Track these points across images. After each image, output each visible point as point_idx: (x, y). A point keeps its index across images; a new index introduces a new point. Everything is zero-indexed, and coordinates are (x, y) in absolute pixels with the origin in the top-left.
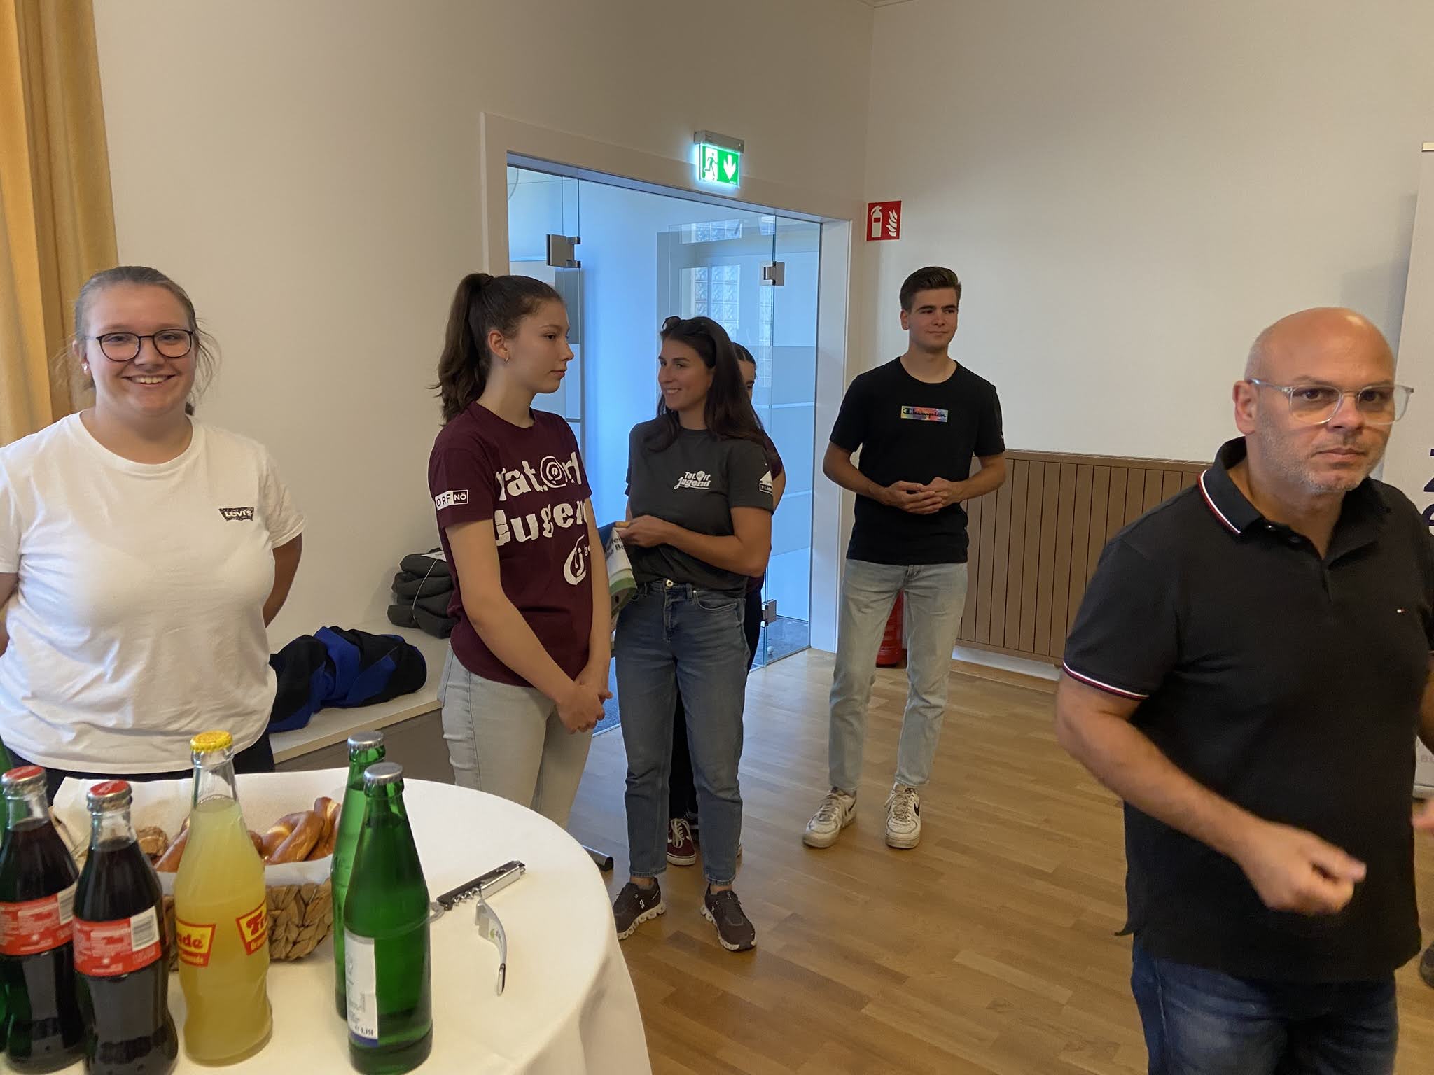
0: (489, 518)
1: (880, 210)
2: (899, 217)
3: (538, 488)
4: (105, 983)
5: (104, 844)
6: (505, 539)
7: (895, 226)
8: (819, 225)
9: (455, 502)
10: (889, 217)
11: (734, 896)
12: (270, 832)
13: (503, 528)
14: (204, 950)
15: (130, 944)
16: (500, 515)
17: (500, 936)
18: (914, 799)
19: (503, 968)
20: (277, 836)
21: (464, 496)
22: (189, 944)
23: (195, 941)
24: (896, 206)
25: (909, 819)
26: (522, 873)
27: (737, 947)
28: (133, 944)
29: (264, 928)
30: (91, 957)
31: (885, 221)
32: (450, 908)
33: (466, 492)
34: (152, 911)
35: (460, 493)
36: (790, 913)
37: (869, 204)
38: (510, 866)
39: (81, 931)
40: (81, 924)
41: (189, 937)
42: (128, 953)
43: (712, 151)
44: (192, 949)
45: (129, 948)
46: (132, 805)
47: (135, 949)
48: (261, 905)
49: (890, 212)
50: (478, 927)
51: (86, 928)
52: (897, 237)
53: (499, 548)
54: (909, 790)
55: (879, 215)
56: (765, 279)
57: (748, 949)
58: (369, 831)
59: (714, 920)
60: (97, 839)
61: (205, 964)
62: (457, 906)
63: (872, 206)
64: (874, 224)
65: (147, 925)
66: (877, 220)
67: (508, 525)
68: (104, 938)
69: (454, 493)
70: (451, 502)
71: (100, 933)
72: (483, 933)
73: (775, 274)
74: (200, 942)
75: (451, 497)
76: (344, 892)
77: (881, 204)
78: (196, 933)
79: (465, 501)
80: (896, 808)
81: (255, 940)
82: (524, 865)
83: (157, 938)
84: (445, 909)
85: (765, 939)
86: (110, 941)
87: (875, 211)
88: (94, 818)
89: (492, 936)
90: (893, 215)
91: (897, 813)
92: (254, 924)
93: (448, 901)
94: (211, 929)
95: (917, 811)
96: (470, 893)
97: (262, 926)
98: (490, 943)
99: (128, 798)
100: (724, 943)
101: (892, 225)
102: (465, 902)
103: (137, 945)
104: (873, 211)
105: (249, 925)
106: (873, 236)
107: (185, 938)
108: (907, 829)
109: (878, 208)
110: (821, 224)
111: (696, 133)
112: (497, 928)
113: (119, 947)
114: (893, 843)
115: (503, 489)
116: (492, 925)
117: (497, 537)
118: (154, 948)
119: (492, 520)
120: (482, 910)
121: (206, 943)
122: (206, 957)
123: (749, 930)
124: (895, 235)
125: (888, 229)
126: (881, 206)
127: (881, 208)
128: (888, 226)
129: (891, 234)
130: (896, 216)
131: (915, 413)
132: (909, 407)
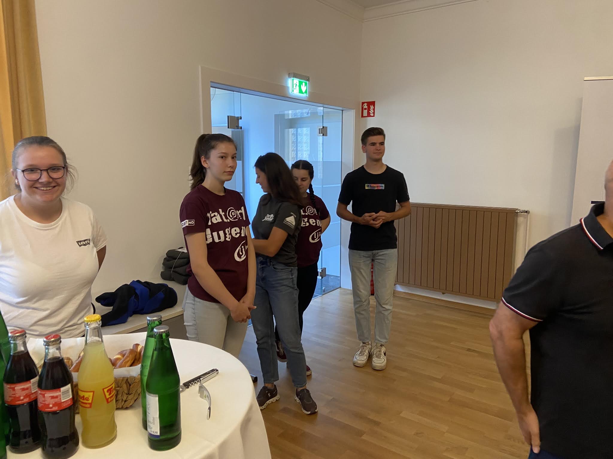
0: (204, 232)
1: (367, 105)
2: (374, 108)
3: (225, 220)
4: (50, 415)
5: (50, 359)
6: (210, 241)
7: (373, 111)
8: (341, 111)
9: (189, 225)
10: (370, 108)
11: (308, 391)
12: (115, 357)
13: (209, 236)
14: (90, 401)
15: (60, 399)
16: (208, 231)
17: (209, 397)
18: (383, 349)
19: (210, 409)
20: (117, 359)
21: (193, 222)
22: (84, 399)
23: (86, 398)
24: (373, 103)
25: (382, 357)
26: (217, 373)
27: (309, 413)
28: (62, 399)
29: (113, 393)
30: (45, 404)
32: (188, 388)
33: (193, 221)
34: (69, 386)
35: (191, 221)
36: (332, 398)
38: (213, 371)
39: (41, 394)
40: (40, 391)
41: (84, 396)
42: (60, 402)
43: (296, 81)
44: (85, 401)
45: (60, 400)
46: (61, 344)
47: (63, 401)
48: (112, 384)
49: (371, 106)
50: (199, 394)
51: (43, 393)
53: (207, 244)
54: (382, 345)
55: (366, 107)
56: (319, 133)
57: (314, 413)
58: (156, 353)
59: (300, 402)
60: (47, 357)
61: (90, 407)
62: (191, 387)
63: (363, 103)
64: (364, 111)
65: (67, 392)
66: (365, 109)
67: (212, 235)
68: (50, 397)
69: (189, 221)
70: (187, 225)
71: (49, 394)
72: (201, 396)
73: (324, 131)
74: (88, 398)
75: (187, 222)
76: (145, 379)
77: (367, 102)
78: (86, 395)
79: (193, 224)
80: (376, 353)
81: (110, 398)
82: (218, 370)
83: (71, 397)
84: (186, 388)
85: (321, 409)
86: (53, 397)
87: (364, 105)
88: (46, 349)
89: (205, 397)
91: (377, 355)
92: (110, 391)
93: (187, 385)
94: (92, 393)
95: (385, 354)
96: (196, 382)
97: (113, 392)
98: (204, 400)
99: (60, 341)
100: (304, 411)
101: (371, 111)
102: (194, 385)
103: (64, 399)
105: (108, 391)
106: (364, 116)
107: (82, 397)
108: (381, 362)
111: (289, 74)
112: (207, 394)
113: (56, 400)
114: (374, 368)
115: (210, 220)
116: (205, 393)
117: (207, 240)
118: (70, 400)
119: (205, 233)
120: (201, 388)
121: (91, 398)
122: (91, 404)
123: (314, 406)
124: (373, 115)
125: (370, 113)
126: (367, 103)
127: (367, 104)
128: (370, 111)
129: (371, 115)
130: (373, 107)
131: (371, 186)
132: (368, 184)
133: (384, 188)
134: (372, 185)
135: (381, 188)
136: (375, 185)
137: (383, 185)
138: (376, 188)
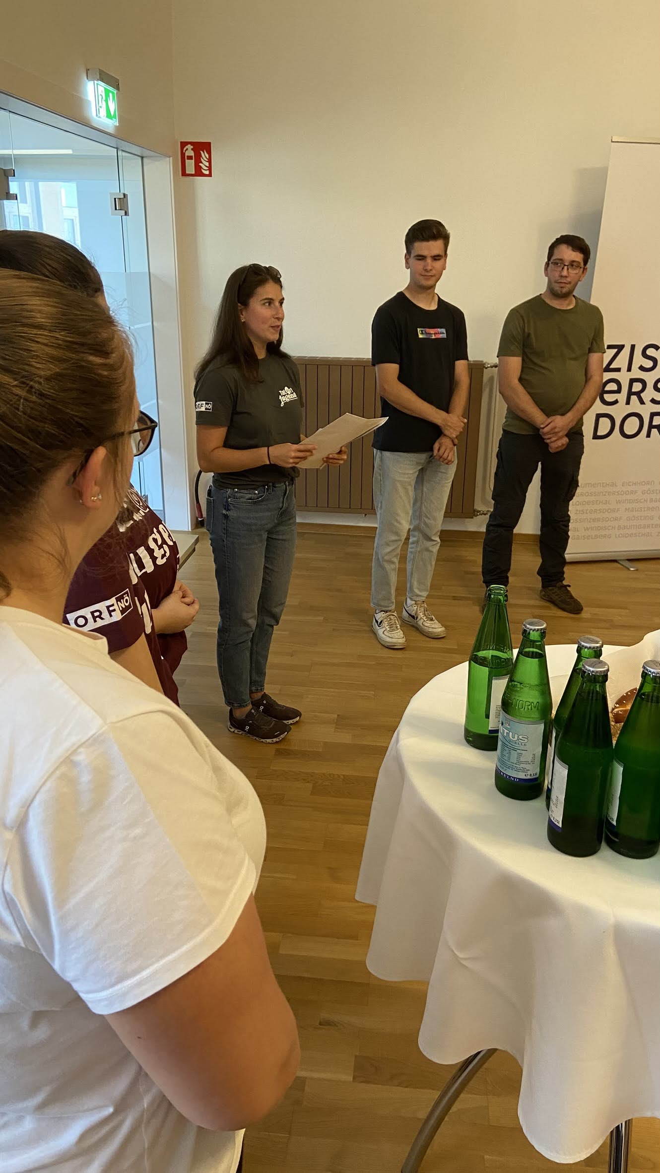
1: (192, 149)
2: (210, 157)
7: (207, 164)
8: (140, 159)
10: (201, 156)
24: (207, 147)
31: (198, 161)
37: (181, 143)
43: (102, 87)
49: (202, 152)
52: (210, 175)
55: (192, 154)
56: (116, 209)
63: (183, 144)
64: (187, 161)
66: (190, 158)
73: (121, 204)
77: (192, 143)
87: (187, 149)
90: (204, 155)
101: (204, 164)
104: (185, 149)
106: (187, 173)
109: (190, 147)
110: (142, 158)
124: (207, 172)
125: (201, 167)
126: (192, 145)
127: (192, 147)
128: (200, 164)
129: (203, 171)
130: (207, 156)
131: (426, 333)
132: (422, 329)
133: (445, 335)
134: (428, 330)
135: (441, 336)
136: (432, 331)
137: (444, 330)
138: (433, 337)
